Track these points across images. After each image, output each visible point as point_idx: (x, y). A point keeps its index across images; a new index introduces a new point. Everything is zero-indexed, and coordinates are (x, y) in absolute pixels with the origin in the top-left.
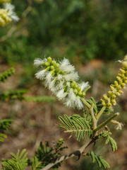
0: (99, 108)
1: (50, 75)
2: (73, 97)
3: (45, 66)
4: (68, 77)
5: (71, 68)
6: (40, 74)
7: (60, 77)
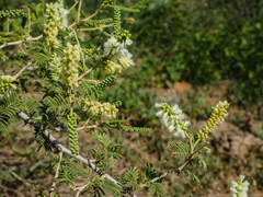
0: (196, 139)
1: (166, 114)
2: (179, 130)
3: (162, 108)
4: (177, 117)
5: (180, 111)
6: (159, 113)
7: (172, 116)
